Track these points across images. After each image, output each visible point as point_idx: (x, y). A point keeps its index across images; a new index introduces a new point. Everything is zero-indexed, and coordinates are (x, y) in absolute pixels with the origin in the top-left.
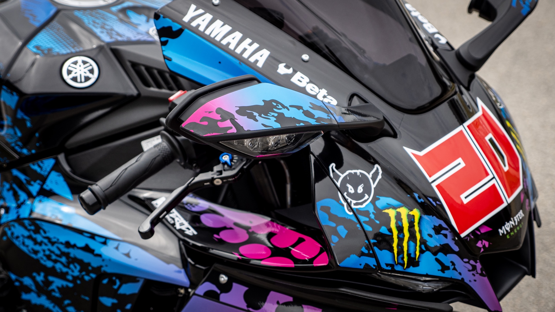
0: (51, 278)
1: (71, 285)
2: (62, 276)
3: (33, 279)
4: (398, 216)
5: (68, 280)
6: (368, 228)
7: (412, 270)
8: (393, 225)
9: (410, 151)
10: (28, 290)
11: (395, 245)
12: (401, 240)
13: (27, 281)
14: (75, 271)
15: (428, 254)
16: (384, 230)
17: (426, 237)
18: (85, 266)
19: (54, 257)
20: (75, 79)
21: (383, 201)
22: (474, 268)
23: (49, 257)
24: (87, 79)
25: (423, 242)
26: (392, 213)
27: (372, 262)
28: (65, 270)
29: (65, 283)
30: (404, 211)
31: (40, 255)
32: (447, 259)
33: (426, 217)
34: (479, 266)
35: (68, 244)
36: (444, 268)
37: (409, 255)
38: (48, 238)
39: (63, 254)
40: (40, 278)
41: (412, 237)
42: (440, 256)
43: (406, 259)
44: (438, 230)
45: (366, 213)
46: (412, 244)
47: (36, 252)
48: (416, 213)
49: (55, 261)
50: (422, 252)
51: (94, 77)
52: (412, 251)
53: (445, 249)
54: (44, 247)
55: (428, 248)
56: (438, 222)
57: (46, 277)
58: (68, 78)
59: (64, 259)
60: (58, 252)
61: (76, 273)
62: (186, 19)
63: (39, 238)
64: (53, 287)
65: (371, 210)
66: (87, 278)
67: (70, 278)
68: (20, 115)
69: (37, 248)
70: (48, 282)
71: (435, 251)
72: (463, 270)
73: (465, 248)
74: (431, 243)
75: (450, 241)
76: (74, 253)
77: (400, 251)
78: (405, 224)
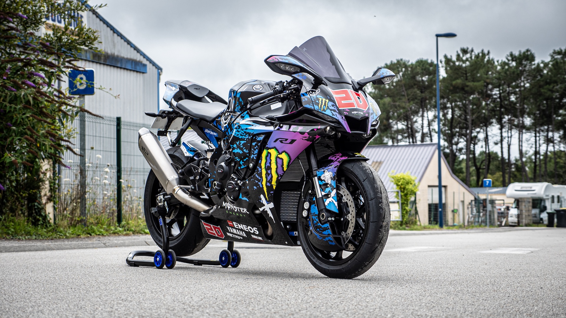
2: (244, 140)
4: (322, 100)
6: (313, 100)
7: (323, 112)
8: (320, 101)
9: (330, 90)
10: (234, 148)
11: (320, 105)
12: (321, 105)
13: (235, 146)
16: (317, 101)
17: (329, 106)
18: (249, 134)
19: (242, 134)
20: (256, 89)
21: (318, 96)
22: (342, 118)
23: (241, 135)
24: (259, 89)
26: (321, 99)
27: (313, 107)
28: (245, 137)
29: (244, 142)
30: (324, 100)
32: (334, 113)
33: (330, 102)
34: (344, 118)
35: (246, 129)
36: (333, 115)
39: (245, 132)
40: (238, 143)
41: (325, 105)
42: (332, 112)
43: (322, 109)
44: (333, 106)
45: (314, 97)
47: (238, 135)
48: (327, 101)
50: (327, 109)
51: (261, 89)
52: (324, 108)
53: (335, 111)
54: (240, 132)
55: (329, 109)
56: (333, 104)
58: (254, 89)
60: (243, 132)
61: (247, 137)
63: (239, 130)
64: (241, 144)
65: (315, 97)
66: (250, 138)
67: (245, 139)
68: (241, 100)
70: (240, 143)
71: (331, 110)
72: (339, 117)
73: (340, 112)
74: (330, 108)
75: (336, 109)
76: (247, 131)
77: (321, 107)
78: (324, 102)
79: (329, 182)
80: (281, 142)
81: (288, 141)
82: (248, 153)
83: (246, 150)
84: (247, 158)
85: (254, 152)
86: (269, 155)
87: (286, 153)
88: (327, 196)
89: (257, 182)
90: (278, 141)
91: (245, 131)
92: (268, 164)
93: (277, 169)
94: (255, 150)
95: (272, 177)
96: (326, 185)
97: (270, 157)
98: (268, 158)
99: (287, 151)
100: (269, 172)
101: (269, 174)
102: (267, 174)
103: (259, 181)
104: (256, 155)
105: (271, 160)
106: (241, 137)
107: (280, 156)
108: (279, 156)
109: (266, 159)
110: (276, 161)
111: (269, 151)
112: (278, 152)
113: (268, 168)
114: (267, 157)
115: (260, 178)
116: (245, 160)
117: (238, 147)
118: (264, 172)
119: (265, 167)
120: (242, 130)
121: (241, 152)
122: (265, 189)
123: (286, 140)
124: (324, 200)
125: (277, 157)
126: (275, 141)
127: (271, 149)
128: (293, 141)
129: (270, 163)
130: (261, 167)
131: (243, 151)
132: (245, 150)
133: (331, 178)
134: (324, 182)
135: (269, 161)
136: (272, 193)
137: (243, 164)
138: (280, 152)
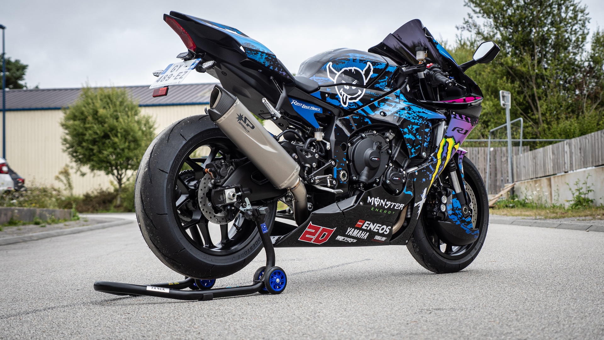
0: (413, 126)
1: (419, 127)
2: (417, 124)
3: (408, 128)
5: (418, 125)
10: (405, 133)
13: (406, 130)
18: (423, 118)
19: (415, 118)
23: (413, 118)
28: (418, 121)
31: (411, 118)
35: (419, 112)
38: (413, 111)
39: (418, 116)
40: (410, 127)
47: (409, 118)
49: (415, 119)
54: (412, 115)
57: (412, 126)
59: (417, 118)
60: (416, 116)
61: (421, 122)
63: (410, 112)
64: (414, 129)
66: (423, 123)
67: (419, 124)
69: (410, 116)
70: (412, 128)
80: (458, 131)
81: (463, 132)
82: (421, 140)
83: (420, 136)
84: (419, 146)
85: (427, 139)
86: (447, 144)
89: (428, 173)
90: (456, 130)
91: (418, 114)
92: (444, 154)
94: (428, 137)
97: (448, 147)
98: (445, 148)
100: (443, 163)
101: (442, 166)
103: (431, 172)
104: (428, 143)
105: (448, 150)
106: (413, 121)
108: (455, 146)
109: (443, 148)
110: (452, 151)
111: (448, 140)
112: (455, 142)
113: (444, 159)
114: (444, 146)
115: (433, 170)
116: (417, 148)
117: (410, 132)
118: (439, 163)
120: (415, 113)
121: (413, 138)
122: (432, 182)
123: (462, 130)
125: (453, 148)
126: (453, 130)
127: (449, 137)
128: (466, 132)
129: (447, 153)
130: (436, 157)
131: (415, 137)
132: (418, 137)
135: (445, 151)
137: (414, 152)
138: (456, 142)
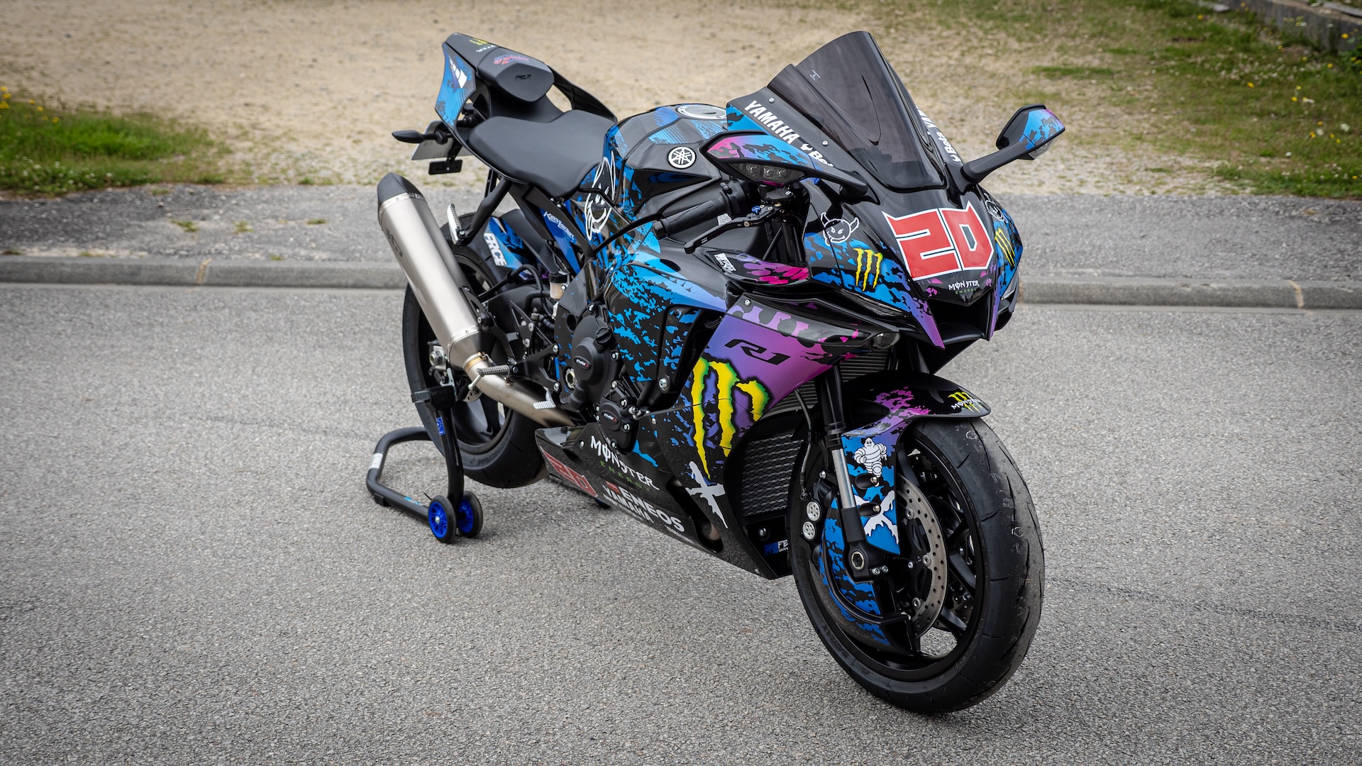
0: (636, 313)
1: (648, 317)
2: (643, 310)
3: (624, 315)
4: (865, 255)
5: (647, 314)
6: (839, 257)
7: (868, 294)
8: (859, 260)
9: (886, 215)
11: (858, 273)
12: (863, 271)
13: (620, 318)
14: (652, 305)
15: (883, 286)
16: (851, 261)
17: (885, 275)
18: (659, 299)
19: (640, 294)
21: (855, 242)
22: (922, 307)
23: (636, 295)
24: (685, 162)
25: (881, 276)
26: (861, 252)
27: (838, 281)
28: (646, 304)
29: (644, 316)
30: (870, 253)
31: (631, 294)
32: (899, 294)
33: (887, 261)
34: (926, 305)
35: (650, 284)
36: (896, 300)
37: (868, 282)
38: (637, 279)
39: (647, 291)
40: (628, 314)
41: (873, 271)
42: (894, 290)
43: (865, 285)
44: (895, 271)
45: (840, 247)
46: (872, 276)
47: (628, 292)
48: (880, 256)
49: (640, 298)
50: (879, 283)
52: (870, 281)
53: (900, 287)
54: (634, 287)
55: (884, 282)
56: (896, 266)
57: (632, 312)
58: (671, 161)
59: (646, 296)
60: (643, 290)
61: (653, 307)
62: (747, 109)
63: (631, 279)
64: (636, 320)
65: (845, 246)
66: (659, 310)
67: (648, 311)
68: (635, 187)
69: (630, 288)
70: (633, 317)
71: (890, 285)
72: (912, 306)
73: (916, 290)
74: (888, 279)
75: (903, 281)
76: (653, 290)
77: (862, 278)
78: (869, 261)
79: (878, 471)
80: (747, 350)
81: (768, 355)
82: (654, 348)
83: (651, 338)
84: (652, 361)
85: (671, 351)
86: (713, 375)
87: (759, 382)
88: (870, 509)
89: (680, 430)
90: (738, 347)
91: (647, 286)
92: (709, 398)
93: (733, 415)
94: (675, 346)
95: (720, 431)
96: (867, 477)
97: (716, 382)
98: (710, 382)
99: (761, 378)
100: (713, 417)
101: (712, 423)
102: (707, 422)
103: (687, 430)
104: (677, 361)
105: (718, 391)
106: (636, 301)
107: (744, 387)
108: (739, 385)
109: (705, 383)
110: (732, 395)
111: (714, 364)
112: (738, 376)
113: (711, 409)
114: (706, 378)
115: (688, 426)
116: (647, 364)
117: (629, 324)
118: (698, 415)
119: (703, 400)
120: (640, 283)
121: (637, 341)
122: (701, 452)
123: (761, 350)
124: (863, 519)
125: (734, 389)
126: (730, 345)
127: (718, 361)
128: (778, 359)
130: (690, 399)
131: (641, 339)
132: (646, 339)
133: (882, 460)
134: (862, 472)
136: (720, 465)
138: (744, 376)
